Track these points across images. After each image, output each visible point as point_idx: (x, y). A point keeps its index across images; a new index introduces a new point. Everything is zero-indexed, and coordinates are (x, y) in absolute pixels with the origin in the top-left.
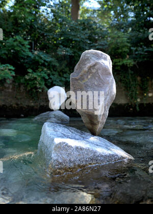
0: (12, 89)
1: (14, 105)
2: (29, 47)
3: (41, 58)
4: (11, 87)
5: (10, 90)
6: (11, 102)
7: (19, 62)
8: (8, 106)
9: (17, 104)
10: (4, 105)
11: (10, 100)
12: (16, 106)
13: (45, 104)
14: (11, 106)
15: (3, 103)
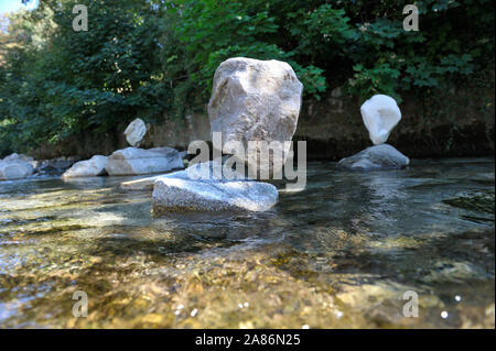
0: (343, 108)
1: (349, 138)
2: (347, 19)
3: (378, 36)
4: (341, 104)
5: (340, 111)
6: (343, 131)
7: (342, 55)
8: (338, 139)
9: (355, 136)
10: (331, 139)
11: (340, 128)
12: (353, 139)
13: (412, 131)
14: (344, 139)
15: (330, 136)
